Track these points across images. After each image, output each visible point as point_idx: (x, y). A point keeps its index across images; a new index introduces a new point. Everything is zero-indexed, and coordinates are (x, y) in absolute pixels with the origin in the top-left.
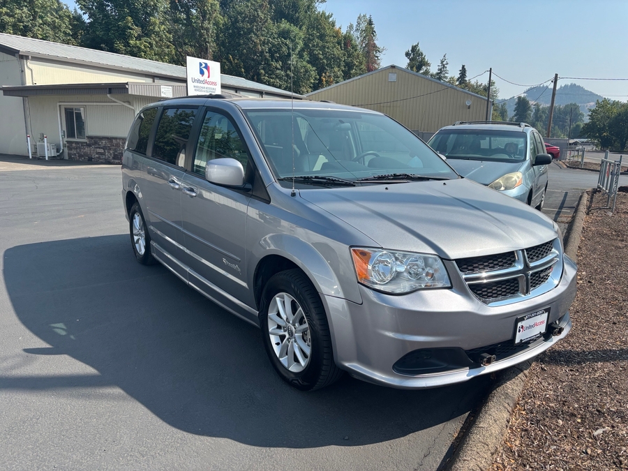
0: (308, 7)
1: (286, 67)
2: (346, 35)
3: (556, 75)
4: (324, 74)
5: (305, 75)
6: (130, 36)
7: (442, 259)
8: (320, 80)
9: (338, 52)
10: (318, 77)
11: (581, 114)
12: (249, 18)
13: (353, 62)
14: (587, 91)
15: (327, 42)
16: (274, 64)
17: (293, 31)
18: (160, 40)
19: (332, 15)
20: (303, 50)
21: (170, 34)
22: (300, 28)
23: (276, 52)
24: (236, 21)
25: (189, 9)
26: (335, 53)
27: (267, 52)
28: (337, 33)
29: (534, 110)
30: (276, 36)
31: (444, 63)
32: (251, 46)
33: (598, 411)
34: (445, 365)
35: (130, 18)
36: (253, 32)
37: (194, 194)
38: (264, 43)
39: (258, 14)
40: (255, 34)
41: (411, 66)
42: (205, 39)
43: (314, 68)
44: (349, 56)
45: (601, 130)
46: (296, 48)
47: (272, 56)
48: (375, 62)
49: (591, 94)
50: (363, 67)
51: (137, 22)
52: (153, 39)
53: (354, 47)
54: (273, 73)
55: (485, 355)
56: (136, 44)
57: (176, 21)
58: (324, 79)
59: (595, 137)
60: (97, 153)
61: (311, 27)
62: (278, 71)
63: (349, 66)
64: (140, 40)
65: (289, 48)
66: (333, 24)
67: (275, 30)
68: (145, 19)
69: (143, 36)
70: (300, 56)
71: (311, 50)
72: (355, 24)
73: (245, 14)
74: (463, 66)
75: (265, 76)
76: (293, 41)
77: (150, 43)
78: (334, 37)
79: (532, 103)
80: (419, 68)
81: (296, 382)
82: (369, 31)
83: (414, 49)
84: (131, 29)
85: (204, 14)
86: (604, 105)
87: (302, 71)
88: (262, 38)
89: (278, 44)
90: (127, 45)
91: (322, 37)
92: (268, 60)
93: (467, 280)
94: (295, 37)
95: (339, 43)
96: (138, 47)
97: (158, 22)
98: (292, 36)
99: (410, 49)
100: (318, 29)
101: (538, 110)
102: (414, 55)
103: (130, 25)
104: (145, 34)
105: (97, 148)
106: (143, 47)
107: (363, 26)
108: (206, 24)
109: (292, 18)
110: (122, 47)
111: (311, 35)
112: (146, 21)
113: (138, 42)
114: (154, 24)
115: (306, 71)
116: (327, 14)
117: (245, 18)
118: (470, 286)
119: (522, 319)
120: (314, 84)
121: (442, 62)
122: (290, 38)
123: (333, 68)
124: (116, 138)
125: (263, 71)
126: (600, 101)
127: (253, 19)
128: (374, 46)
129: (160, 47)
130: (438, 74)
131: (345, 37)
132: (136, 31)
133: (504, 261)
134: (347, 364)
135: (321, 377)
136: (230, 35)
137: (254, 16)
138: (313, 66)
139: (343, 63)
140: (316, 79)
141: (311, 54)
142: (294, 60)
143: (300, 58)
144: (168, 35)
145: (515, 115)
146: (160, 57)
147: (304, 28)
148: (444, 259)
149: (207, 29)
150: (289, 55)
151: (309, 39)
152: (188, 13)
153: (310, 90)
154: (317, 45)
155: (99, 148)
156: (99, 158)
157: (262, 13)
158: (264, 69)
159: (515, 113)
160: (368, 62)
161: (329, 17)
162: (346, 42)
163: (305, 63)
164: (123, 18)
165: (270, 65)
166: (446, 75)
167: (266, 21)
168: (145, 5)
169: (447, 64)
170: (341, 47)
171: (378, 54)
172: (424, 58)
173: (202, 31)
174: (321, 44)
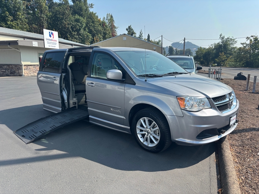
0: (86, 10)
1: (79, 34)
2: (103, 21)
3: (185, 38)
4: (95, 37)
5: (87, 37)
6: (8, 20)
7: (207, 98)
8: (94, 40)
9: (100, 28)
10: (92, 38)
11: (192, 53)
12: (62, 13)
13: (106, 32)
14: (193, 44)
15: (95, 24)
16: (73, 33)
17: (81, 19)
18: (22, 22)
19: (96, 13)
20: (85, 27)
21: (26, 19)
22: (84, 18)
23: (74, 28)
24: (56, 14)
25: (34, 9)
26: (99, 28)
27: (70, 28)
28: (99, 20)
29: (175, 51)
30: (74, 21)
31: (141, 33)
32: (63, 25)
33: (255, 148)
34: (211, 135)
35: (7, 12)
36: (64, 19)
37: (94, 85)
38: (68, 24)
39: (65, 12)
40: (65, 20)
41: (129, 34)
42: (42, 22)
43: (91, 35)
44: (105, 30)
45: (200, 58)
46: (82, 27)
47: (73, 30)
48: (115, 32)
49: (195, 45)
50: (111, 34)
51: (11, 14)
52: (19, 22)
53: (106, 26)
54: (73, 36)
55: (222, 130)
56: (11, 24)
57: (28, 14)
58: (95, 39)
59: (198, 61)
60: (2, 72)
61: (88, 18)
62: (75, 36)
63: (105, 34)
64: (12, 22)
65: (79, 27)
66: (97, 17)
67: (73, 19)
68: (14, 13)
69: (13, 20)
70: (85, 30)
71: (88, 27)
72: (106, 17)
73: (60, 12)
74: (149, 34)
75: (70, 38)
76: (81, 23)
77: (17, 23)
78: (98, 22)
79: (174, 48)
80: (132, 35)
81: (153, 150)
82: (111, 20)
83: (129, 27)
84: (8, 17)
85: (41, 12)
86: (200, 49)
87: (85, 36)
88: (68, 22)
89: (75, 25)
90: (6, 24)
91: (93, 22)
92: (71, 31)
93: (216, 105)
94: (82, 22)
95: (100, 25)
96: (11, 25)
97: (20, 14)
98: (81, 21)
99: (128, 27)
100: (91, 19)
101: (176, 51)
102: (129, 30)
103: (7, 15)
104: (15, 19)
105: (2, 69)
106: (14, 25)
107: (109, 18)
108: (42, 15)
109: (80, 14)
110: (4, 25)
111: (89, 21)
112: (15, 13)
113: (12, 23)
114: (19, 15)
115: (87, 36)
116: (94, 13)
117: (60, 13)
118: (217, 106)
119: (231, 117)
120: (91, 41)
121: (140, 33)
122: (80, 22)
123: (98, 35)
124: (11, 65)
125: (69, 36)
126: (199, 48)
127: (64, 14)
128: (114, 26)
129: (22, 25)
130: (139, 37)
131: (103, 22)
132: (11, 18)
133: (222, 99)
134: (177, 140)
135: (165, 146)
136: (54, 20)
137: (64, 12)
138: (90, 34)
139: (102, 33)
140: (91, 39)
141: (89, 29)
142: (82, 31)
143: (84, 30)
144: (25, 20)
145: (169, 53)
146: (22, 29)
147: (85, 18)
148: (208, 98)
149: (43, 18)
150: (80, 29)
151: (88, 23)
152: (34, 11)
153: (89, 44)
154: (91, 25)
155: (3, 69)
156: (3, 74)
157: (67, 11)
158: (69, 35)
159: (169, 52)
160: (112, 32)
161: (95, 14)
162: (103, 24)
163: (87, 33)
164: (4, 12)
165: (72, 33)
166: (142, 38)
167: (69, 15)
168: (14, 7)
169: (142, 33)
170: (101, 26)
171: (115, 29)
172: (133, 31)
173: (41, 19)
174: (93, 25)
